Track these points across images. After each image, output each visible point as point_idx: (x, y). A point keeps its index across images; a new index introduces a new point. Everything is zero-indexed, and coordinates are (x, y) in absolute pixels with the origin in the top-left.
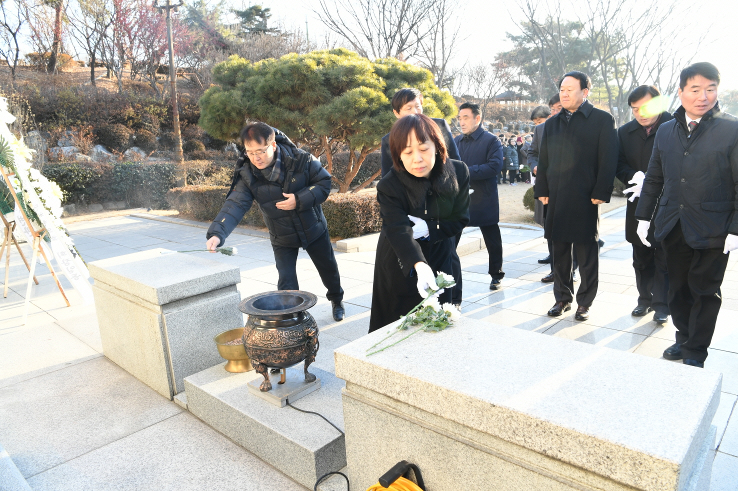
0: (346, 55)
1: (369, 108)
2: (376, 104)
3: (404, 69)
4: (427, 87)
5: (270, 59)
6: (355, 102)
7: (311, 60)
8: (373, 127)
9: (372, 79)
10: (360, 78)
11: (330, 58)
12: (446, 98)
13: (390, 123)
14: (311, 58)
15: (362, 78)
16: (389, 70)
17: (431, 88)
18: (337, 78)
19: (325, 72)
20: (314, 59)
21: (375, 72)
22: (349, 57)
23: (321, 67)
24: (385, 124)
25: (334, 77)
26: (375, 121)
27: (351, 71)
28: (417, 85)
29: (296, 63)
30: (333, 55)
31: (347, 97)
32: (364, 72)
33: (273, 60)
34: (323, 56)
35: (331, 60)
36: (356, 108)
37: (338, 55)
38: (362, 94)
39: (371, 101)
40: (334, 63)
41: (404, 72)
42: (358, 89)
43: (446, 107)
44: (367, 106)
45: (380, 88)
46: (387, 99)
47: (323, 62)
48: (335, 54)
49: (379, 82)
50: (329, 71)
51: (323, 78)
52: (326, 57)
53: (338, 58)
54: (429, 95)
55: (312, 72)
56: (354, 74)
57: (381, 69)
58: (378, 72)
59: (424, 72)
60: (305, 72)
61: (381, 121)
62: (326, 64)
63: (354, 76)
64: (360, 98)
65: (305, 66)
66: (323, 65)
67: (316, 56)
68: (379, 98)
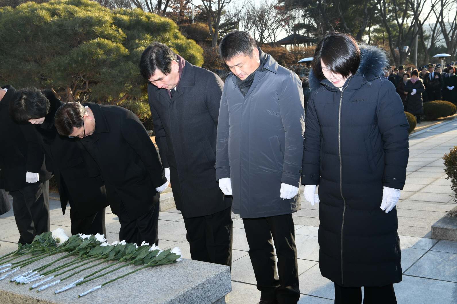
0: (86, 5)
1: (107, 59)
2: (115, 55)
3: (147, 20)
4: (172, 37)
5: (6, 7)
6: (92, 54)
7: (44, 11)
8: (113, 77)
9: (111, 30)
10: (97, 29)
11: (67, 9)
12: (190, 48)
13: (130, 74)
14: (44, 8)
15: (101, 29)
16: (130, 20)
17: (176, 37)
18: (73, 29)
19: (60, 23)
20: (48, 10)
21: (114, 23)
22: (89, 8)
23: (56, 18)
24: (124, 75)
25: (69, 28)
26: (115, 72)
27: (88, 22)
28: (160, 35)
29: (27, 14)
30: (71, 6)
31: (83, 49)
32: (103, 23)
33: (9, 8)
34: (58, 7)
35: (68, 11)
36: (94, 59)
37: (77, 6)
38: (100, 46)
39: (108, 52)
40: (72, 14)
41: (147, 23)
42: (95, 41)
43: (191, 57)
44: (105, 57)
45: (119, 39)
46: (127, 50)
47: (59, 13)
48: (73, 4)
49: (119, 33)
50: (65, 22)
51: (58, 29)
52: (61, 8)
53: (77, 9)
54: (172, 45)
55: (46, 23)
56: (91, 25)
57: (123, 20)
58: (118, 23)
59: (167, 22)
60: (37, 23)
61: (121, 72)
62: (62, 15)
63: (92, 27)
64: (96, 49)
65: (37, 17)
66: (59, 15)
67: (50, 6)
68: (118, 49)
